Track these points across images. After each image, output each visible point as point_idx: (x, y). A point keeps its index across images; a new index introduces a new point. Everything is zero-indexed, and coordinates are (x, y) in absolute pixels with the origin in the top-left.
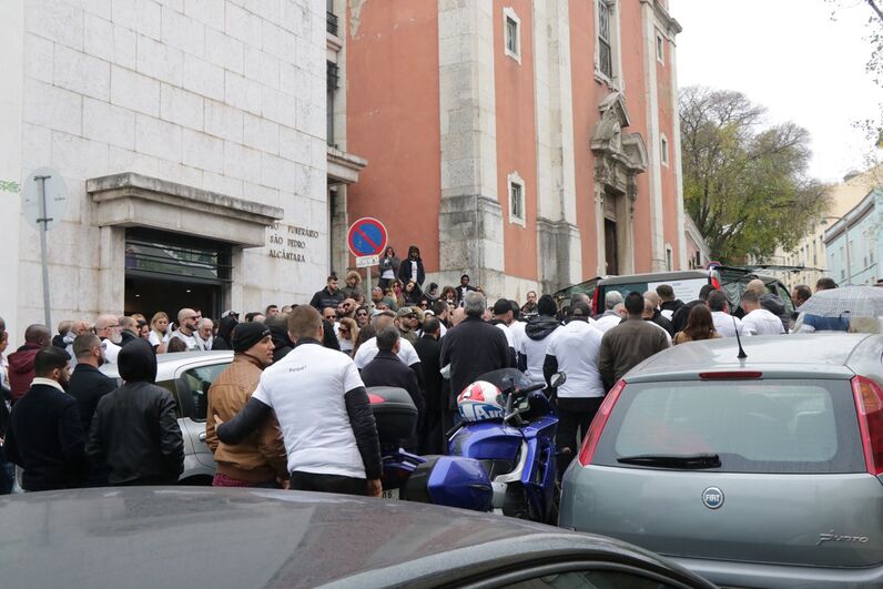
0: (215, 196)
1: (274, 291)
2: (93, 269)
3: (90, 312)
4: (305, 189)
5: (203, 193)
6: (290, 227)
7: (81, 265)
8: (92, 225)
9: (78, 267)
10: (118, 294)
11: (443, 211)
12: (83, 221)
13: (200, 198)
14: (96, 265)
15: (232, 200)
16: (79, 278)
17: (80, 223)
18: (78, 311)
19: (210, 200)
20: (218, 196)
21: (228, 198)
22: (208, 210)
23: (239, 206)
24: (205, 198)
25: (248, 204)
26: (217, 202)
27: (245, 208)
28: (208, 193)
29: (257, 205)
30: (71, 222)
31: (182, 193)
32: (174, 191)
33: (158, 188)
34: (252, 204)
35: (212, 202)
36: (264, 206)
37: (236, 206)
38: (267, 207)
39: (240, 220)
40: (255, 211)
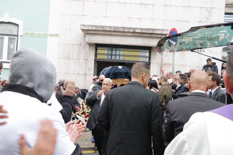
0: (124, 28)
1: (182, 66)
2: (85, 60)
3: (83, 74)
4: (207, 19)
5: (118, 28)
7: (80, 58)
9: (79, 59)
10: (91, 68)
12: (82, 44)
13: (117, 30)
14: (86, 58)
15: (135, 29)
16: (80, 63)
17: (81, 44)
18: (79, 74)
19: (122, 30)
20: (126, 28)
21: (132, 28)
22: (123, 34)
23: (139, 31)
24: (119, 30)
25: (145, 29)
26: (126, 30)
27: (143, 31)
28: (121, 28)
29: (150, 29)
30: (77, 44)
31: (106, 29)
32: (102, 29)
33: (94, 29)
34: (147, 29)
35: (123, 31)
36: (155, 29)
37: (137, 31)
38: (157, 30)
39: (145, 37)
40: (149, 32)
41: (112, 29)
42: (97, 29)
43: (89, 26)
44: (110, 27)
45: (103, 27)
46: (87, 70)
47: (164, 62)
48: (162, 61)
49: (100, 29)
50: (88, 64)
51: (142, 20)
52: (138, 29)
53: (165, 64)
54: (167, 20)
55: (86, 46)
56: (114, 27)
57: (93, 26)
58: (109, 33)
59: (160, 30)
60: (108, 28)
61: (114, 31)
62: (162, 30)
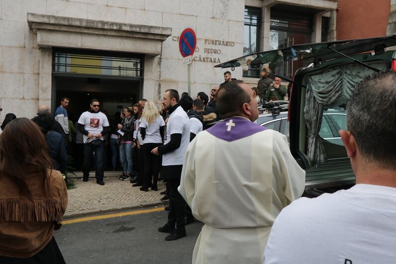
2: (34, 74)
3: (32, 99)
4: (223, 13)
6: (206, 41)
7: (25, 72)
8: (33, 48)
9: (23, 73)
10: (46, 89)
11: (390, 21)
12: (27, 46)
13: (92, 25)
14: (36, 71)
15: (120, 25)
16: (24, 80)
17: (25, 47)
18: (23, 98)
20: (107, 23)
21: (116, 24)
22: (102, 33)
23: (127, 29)
24: (95, 25)
25: (136, 26)
26: (106, 27)
27: (134, 29)
28: (98, 22)
29: (145, 26)
30: (18, 47)
31: (74, 24)
32: (66, 23)
33: (52, 21)
34: (140, 27)
35: (102, 27)
36: (152, 27)
37: (124, 28)
38: (155, 27)
39: (135, 38)
40: (143, 31)
41: (84, 24)
42: (57, 22)
43: (43, 16)
44: (80, 20)
45: (68, 19)
46: (40, 92)
47: (162, 78)
48: (160, 76)
49: (62, 22)
50: (40, 81)
51: (128, 10)
52: (125, 25)
53: (164, 81)
54: (166, 12)
55: (34, 50)
56: (87, 21)
57: (50, 16)
58: (78, 30)
59: (159, 28)
60: (77, 22)
61: (86, 28)
62: (163, 28)
